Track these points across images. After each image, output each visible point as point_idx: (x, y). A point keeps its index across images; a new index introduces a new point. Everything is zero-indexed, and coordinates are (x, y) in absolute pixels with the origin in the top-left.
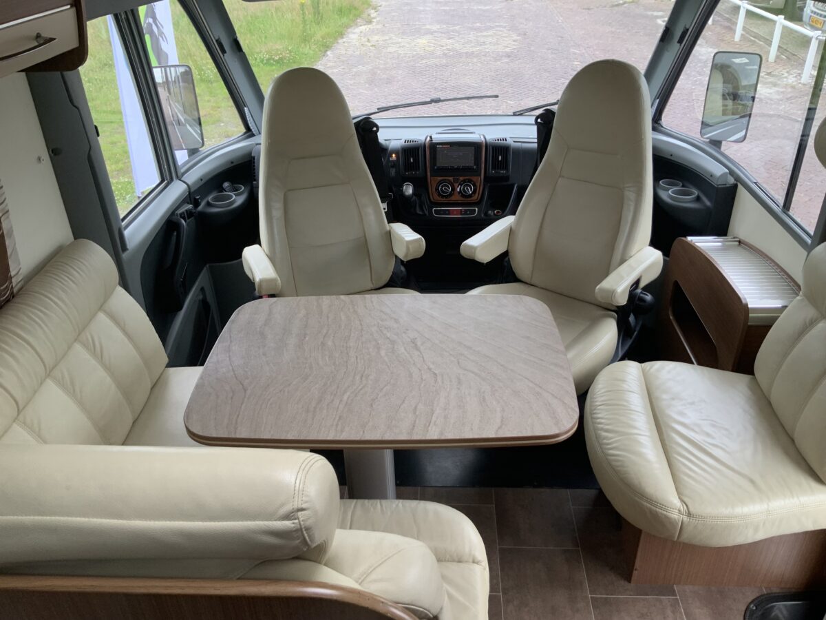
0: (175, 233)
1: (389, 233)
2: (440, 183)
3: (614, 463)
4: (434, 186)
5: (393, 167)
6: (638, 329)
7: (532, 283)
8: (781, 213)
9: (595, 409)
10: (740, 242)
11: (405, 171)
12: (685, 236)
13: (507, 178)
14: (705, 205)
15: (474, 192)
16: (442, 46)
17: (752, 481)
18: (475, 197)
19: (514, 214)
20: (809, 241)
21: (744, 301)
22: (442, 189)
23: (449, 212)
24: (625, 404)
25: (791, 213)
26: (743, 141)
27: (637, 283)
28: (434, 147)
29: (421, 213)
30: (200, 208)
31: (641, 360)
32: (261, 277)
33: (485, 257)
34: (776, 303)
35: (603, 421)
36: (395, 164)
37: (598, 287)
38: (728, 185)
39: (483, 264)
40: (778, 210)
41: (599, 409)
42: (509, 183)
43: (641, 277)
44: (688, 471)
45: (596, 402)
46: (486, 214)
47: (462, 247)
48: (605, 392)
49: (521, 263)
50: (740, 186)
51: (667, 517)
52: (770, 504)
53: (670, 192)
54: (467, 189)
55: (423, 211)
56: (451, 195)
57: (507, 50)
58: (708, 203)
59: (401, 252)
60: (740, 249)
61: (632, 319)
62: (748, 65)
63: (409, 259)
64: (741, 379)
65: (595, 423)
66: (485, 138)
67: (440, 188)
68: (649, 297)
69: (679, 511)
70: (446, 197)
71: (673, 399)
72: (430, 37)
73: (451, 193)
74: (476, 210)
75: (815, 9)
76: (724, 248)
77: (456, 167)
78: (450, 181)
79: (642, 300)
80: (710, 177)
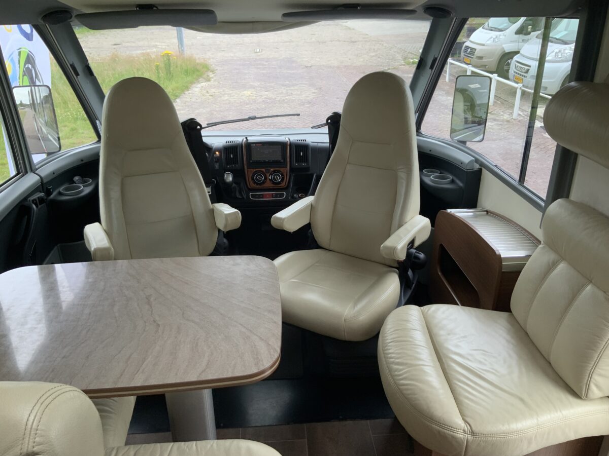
0: (26, 217)
1: (212, 211)
2: (255, 173)
3: (405, 392)
4: (251, 175)
5: (217, 162)
6: (415, 282)
7: (331, 248)
8: (518, 187)
9: (386, 346)
10: (487, 211)
11: (227, 165)
12: (445, 209)
13: (307, 169)
14: (459, 186)
15: (283, 180)
16: (262, 96)
17: (522, 400)
18: (283, 184)
20: (543, 204)
21: (497, 253)
23: (263, 196)
24: (411, 340)
25: (525, 184)
26: (482, 141)
27: (412, 242)
28: (249, 145)
29: (240, 197)
30: (52, 196)
31: (420, 304)
32: (95, 247)
33: (292, 227)
34: (521, 253)
35: (393, 355)
36: (218, 160)
37: (382, 246)
38: (474, 170)
39: (290, 233)
40: (516, 184)
41: (389, 346)
42: (310, 173)
43: (415, 237)
44: (467, 394)
45: (387, 339)
46: (293, 197)
47: (272, 219)
48: (394, 331)
49: (322, 233)
50: (484, 170)
51: (453, 437)
52: (539, 419)
53: (431, 177)
54: (277, 177)
55: (242, 195)
56: (264, 182)
57: (309, 98)
58: (461, 184)
59: (221, 225)
60: (487, 217)
61: (410, 273)
62: (480, 90)
63: (228, 229)
64: (502, 316)
65: (387, 358)
66: (289, 139)
67: (255, 177)
68: (422, 256)
69: (464, 430)
70: (260, 184)
71: (449, 334)
72: (253, 90)
73: (264, 181)
74: (285, 193)
75: (517, 71)
76: (475, 217)
77: (267, 161)
78: (263, 172)
79: (417, 258)
80: (461, 165)
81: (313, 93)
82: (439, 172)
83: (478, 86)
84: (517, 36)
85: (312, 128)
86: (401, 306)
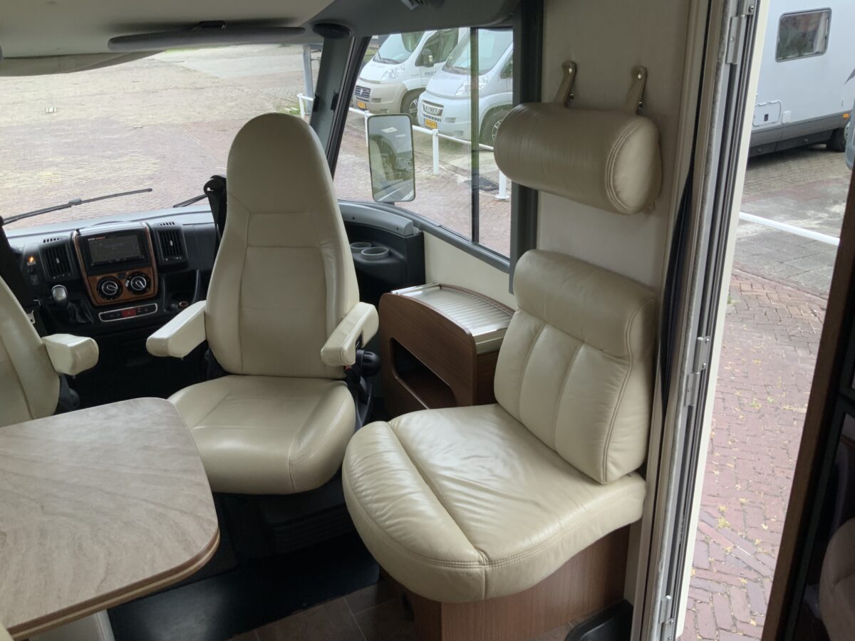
1: (44, 348)
2: (101, 282)
3: (396, 534)
4: (95, 286)
5: (33, 273)
6: (370, 394)
7: (245, 371)
8: (473, 247)
9: (356, 483)
10: (440, 286)
11: (52, 275)
12: (390, 292)
13: (184, 265)
14: (400, 259)
15: (149, 285)
16: (72, 176)
17: (537, 504)
18: (151, 292)
19: (204, 299)
20: (508, 263)
21: (467, 332)
22: (105, 289)
23: (121, 314)
24: (387, 465)
25: (481, 243)
26: (412, 200)
27: (360, 339)
28: (84, 241)
29: (83, 322)
31: (387, 418)
33: (181, 351)
34: (492, 328)
35: (369, 492)
36: (35, 269)
37: (322, 350)
38: (415, 235)
39: (178, 359)
40: (469, 244)
41: (360, 481)
42: (188, 270)
43: (362, 332)
44: (472, 515)
45: (355, 474)
46: (169, 308)
47: (148, 343)
48: (362, 460)
49: (227, 351)
50: (426, 234)
51: (469, 574)
52: (562, 522)
53: (362, 252)
54: (138, 283)
55: (86, 319)
56: (119, 293)
58: (401, 256)
59: (64, 366)
60: (443, 293)
61: (362, 382)
63: (78, 371)
64: (487, 409)
65: (362, 498)
66: (148, 225)
67: (103, 287)
68: (373, 356)
69: (479, 562)
70: (114, 297)
71: (431, 447)
72: (55, 169)
73: (118, 291)
74: (156, 305)
75: (426, 113)
76: (426, 294)
77: (118, 260)
78: (114, 277)
79: (368, 360)
80: (396, 231)
81: (153, 164)
82: (370, 245)
83: (393, 129)
84: (418, 68)
85: (174, 207)
86: (359, 428)
